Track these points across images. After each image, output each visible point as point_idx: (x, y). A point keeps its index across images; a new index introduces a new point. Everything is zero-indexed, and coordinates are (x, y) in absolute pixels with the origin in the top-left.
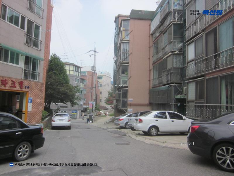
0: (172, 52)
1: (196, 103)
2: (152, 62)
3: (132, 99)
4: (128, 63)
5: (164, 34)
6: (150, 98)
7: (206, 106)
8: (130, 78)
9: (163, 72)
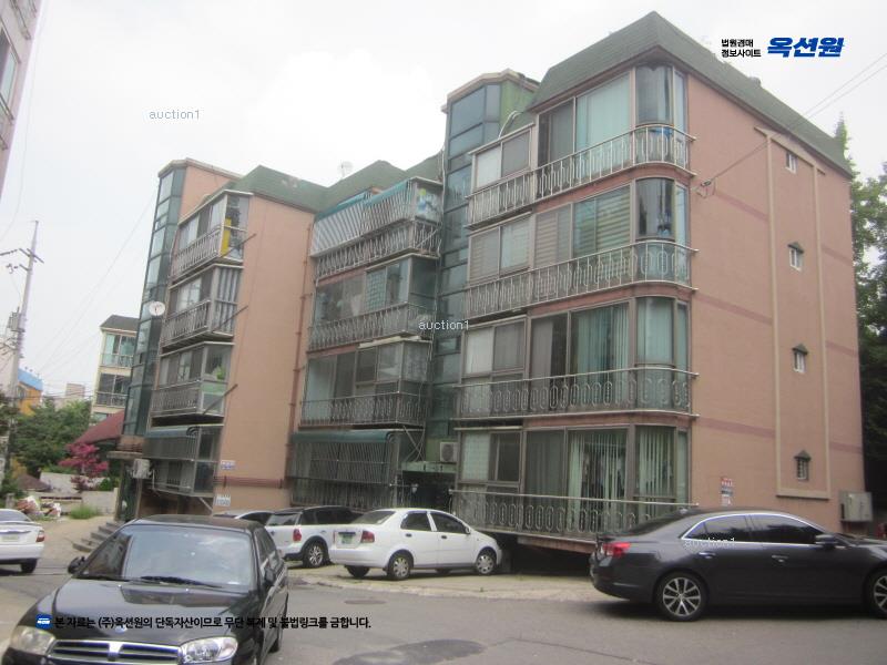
0: (403, 335)
1: (490, 489)
2: (305, 347)
3: (232, 463)
4: (229, 339)
5: (368, 272)
6: (289, 460)
7: (525, 498)
8: (231, 390)
9: (358, 387)
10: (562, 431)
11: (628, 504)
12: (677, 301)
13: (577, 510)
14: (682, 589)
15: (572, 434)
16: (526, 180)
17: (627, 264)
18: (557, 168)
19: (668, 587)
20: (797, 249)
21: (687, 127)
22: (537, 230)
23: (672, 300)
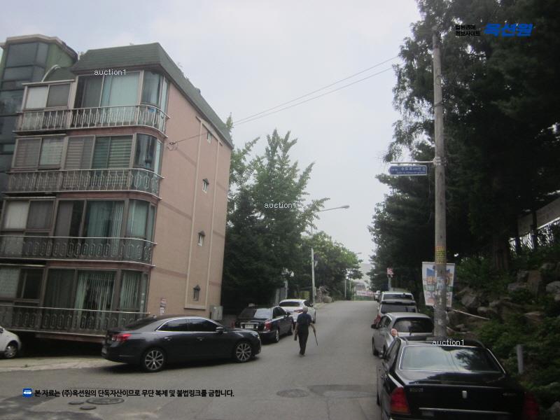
1: (17, 303)
7: (44, 310)
10: (74, 270)
11: (112, 313)
12: (151, 204)
13: (79, 317)
14: (154, 357)
15: (80, 272)
16: (65, 114)
17: (126, 178)
18: (87, 112)
19: (148, 355)
20: (206, 182)
21: (166, 110)
22: (68, 146)
23: (149, 203)
